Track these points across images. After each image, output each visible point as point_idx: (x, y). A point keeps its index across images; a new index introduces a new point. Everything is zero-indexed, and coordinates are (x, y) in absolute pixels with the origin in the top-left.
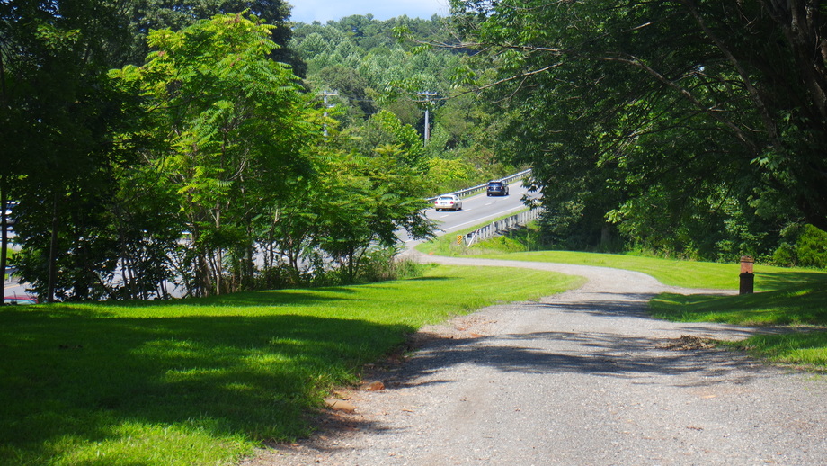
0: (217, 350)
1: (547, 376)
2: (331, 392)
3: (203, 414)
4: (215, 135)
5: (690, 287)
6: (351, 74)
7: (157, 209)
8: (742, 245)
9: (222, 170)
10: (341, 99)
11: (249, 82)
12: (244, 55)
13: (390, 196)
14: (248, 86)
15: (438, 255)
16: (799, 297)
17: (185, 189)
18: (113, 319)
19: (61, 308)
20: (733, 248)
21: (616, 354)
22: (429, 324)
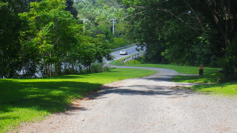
0: (45, 90)
1: (134, 96)
2: (74, 100)
3: (37, 105)
4: (49, 32)
5: (186, 74)
6: (91, 14)
7: (33, 53)
8: (201, 62)
9: (51, 41)
10: (89, 21)
11: (58, 17)
12: (57, 9)
13: (101, 49)
14: (58, 18)
15: (115, 65)
16: (213, 75)
17: (41, 47)
18: (18, 83)
19: (4, 80)
20: (199, 63)
21: (156, 90)
22: (107, 83)
